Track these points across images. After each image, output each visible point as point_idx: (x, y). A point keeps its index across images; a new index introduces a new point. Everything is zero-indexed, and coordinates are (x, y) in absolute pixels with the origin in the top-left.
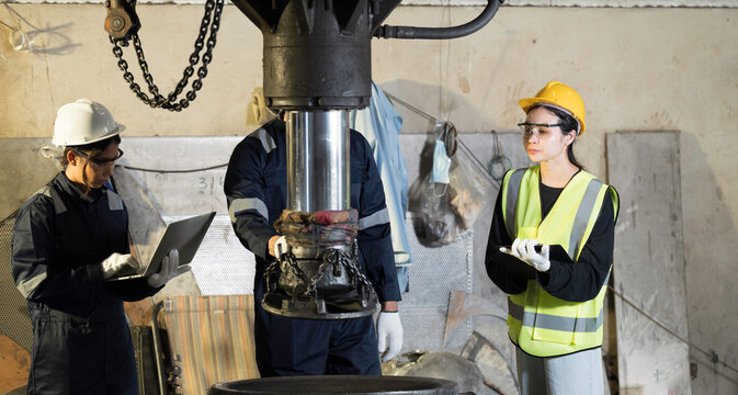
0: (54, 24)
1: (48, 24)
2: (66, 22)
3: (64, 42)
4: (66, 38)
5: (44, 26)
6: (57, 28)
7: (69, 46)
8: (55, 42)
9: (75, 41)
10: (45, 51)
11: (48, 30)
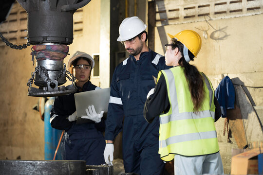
0: (221, 27)
1: (219, 27)
2: (225, 26)
3: (224, 34)
4: (225, 33)
5: (218, 29)
6: (222, 29)
7: (226, 36)
8: (221, 35)
9: (228, 34)
10: (219, 39)
11: (220, 30)
